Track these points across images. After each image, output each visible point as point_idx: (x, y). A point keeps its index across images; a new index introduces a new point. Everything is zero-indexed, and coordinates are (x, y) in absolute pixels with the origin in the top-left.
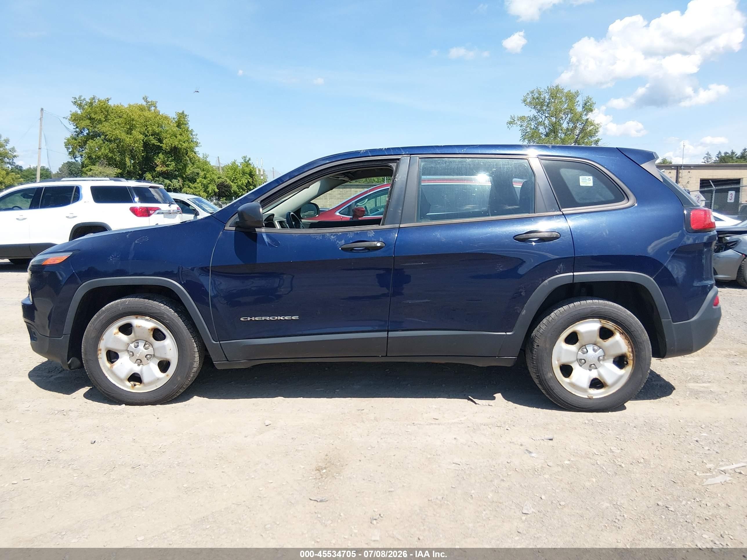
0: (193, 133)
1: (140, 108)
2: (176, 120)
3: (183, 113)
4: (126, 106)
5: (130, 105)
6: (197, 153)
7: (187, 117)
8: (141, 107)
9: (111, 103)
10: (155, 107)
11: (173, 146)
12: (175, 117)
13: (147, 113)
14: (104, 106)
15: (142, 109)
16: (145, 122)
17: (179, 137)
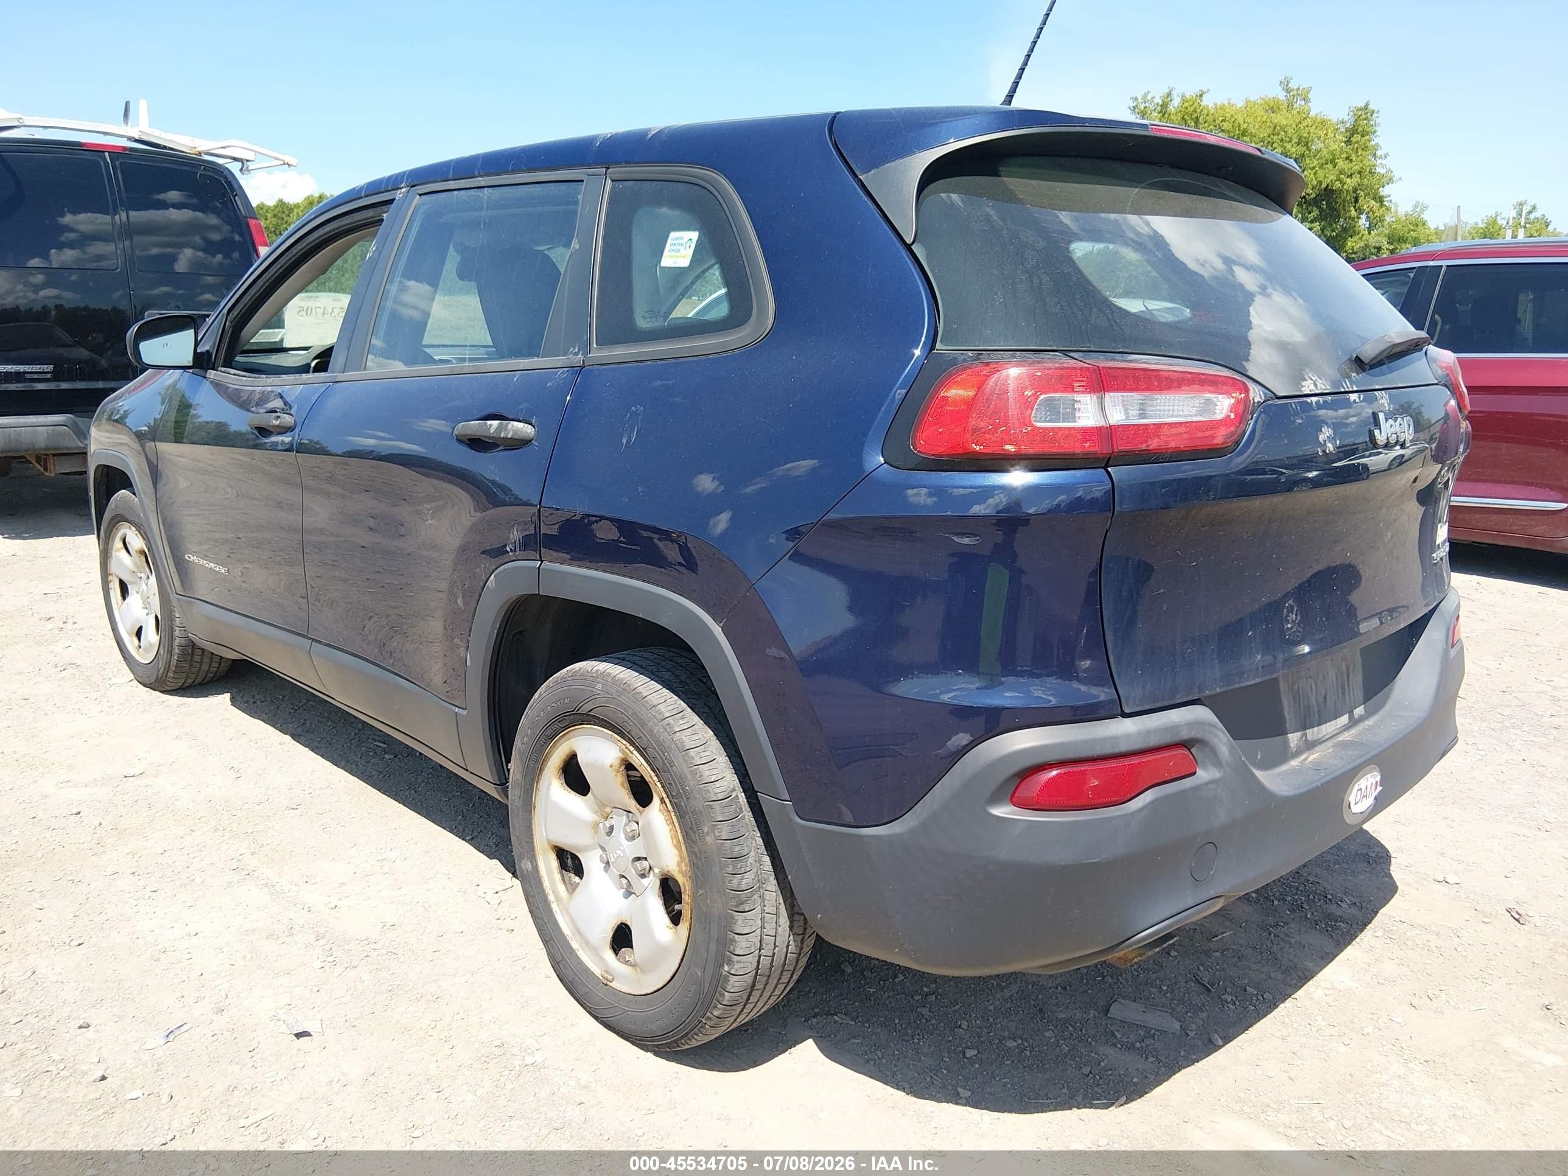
0: (1379, 153)
1: (1269, 105)
2: (1348, 125)
3: (1366, 107)
4: (1240, 104)
5: (1248, 102)
6: (1385, 199)
7: (1375, 115)
8: (1272, 104)
9: (1208, 101)
10: (1304, 99)
11: (1324, 186)
12: (1346, 119)
13: (1281, 119)
14: (1189, 109)
15: (1273, 108)
16: (1269, 137)
17: (1341, 164)
